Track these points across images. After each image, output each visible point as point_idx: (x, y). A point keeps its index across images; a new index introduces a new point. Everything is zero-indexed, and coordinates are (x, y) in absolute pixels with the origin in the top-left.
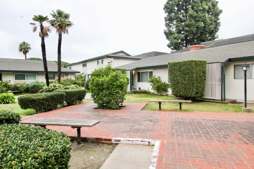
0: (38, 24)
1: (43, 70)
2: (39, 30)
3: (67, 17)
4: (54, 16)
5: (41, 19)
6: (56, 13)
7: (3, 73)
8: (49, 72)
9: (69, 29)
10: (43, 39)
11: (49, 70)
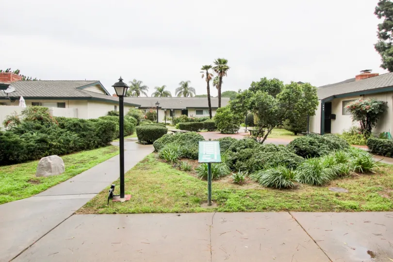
0: (205, 71)
1: (208, 106)
2: (205, 76)
3: (225, 62)
4: (217, 63)
5: (207, 68)
6: (217, 61)
7: (188, 109)
8: (213, 108)
9: (227, 72)
10: (208, 83)
11: (212, 106)
